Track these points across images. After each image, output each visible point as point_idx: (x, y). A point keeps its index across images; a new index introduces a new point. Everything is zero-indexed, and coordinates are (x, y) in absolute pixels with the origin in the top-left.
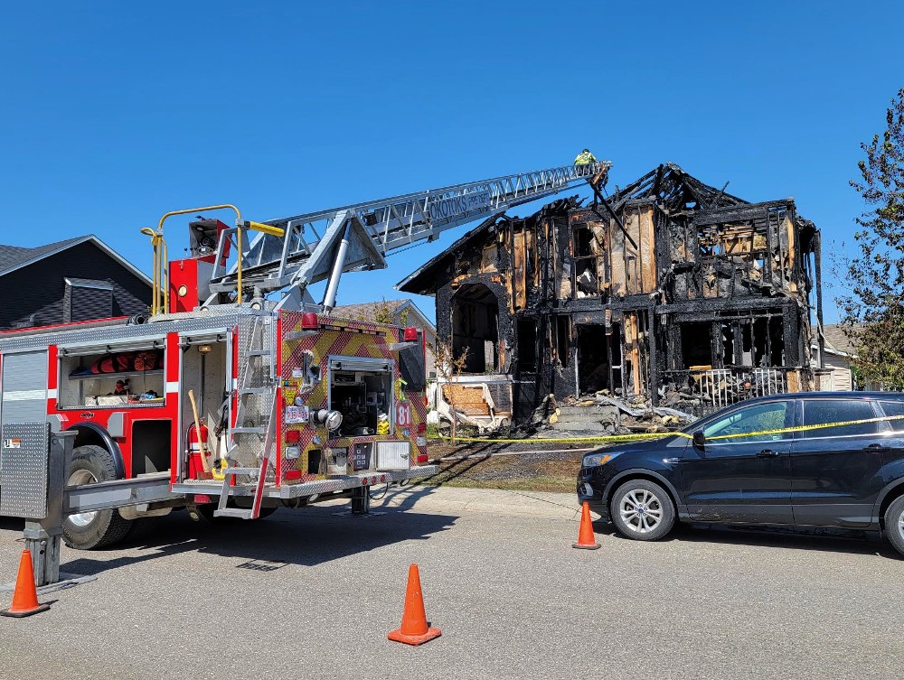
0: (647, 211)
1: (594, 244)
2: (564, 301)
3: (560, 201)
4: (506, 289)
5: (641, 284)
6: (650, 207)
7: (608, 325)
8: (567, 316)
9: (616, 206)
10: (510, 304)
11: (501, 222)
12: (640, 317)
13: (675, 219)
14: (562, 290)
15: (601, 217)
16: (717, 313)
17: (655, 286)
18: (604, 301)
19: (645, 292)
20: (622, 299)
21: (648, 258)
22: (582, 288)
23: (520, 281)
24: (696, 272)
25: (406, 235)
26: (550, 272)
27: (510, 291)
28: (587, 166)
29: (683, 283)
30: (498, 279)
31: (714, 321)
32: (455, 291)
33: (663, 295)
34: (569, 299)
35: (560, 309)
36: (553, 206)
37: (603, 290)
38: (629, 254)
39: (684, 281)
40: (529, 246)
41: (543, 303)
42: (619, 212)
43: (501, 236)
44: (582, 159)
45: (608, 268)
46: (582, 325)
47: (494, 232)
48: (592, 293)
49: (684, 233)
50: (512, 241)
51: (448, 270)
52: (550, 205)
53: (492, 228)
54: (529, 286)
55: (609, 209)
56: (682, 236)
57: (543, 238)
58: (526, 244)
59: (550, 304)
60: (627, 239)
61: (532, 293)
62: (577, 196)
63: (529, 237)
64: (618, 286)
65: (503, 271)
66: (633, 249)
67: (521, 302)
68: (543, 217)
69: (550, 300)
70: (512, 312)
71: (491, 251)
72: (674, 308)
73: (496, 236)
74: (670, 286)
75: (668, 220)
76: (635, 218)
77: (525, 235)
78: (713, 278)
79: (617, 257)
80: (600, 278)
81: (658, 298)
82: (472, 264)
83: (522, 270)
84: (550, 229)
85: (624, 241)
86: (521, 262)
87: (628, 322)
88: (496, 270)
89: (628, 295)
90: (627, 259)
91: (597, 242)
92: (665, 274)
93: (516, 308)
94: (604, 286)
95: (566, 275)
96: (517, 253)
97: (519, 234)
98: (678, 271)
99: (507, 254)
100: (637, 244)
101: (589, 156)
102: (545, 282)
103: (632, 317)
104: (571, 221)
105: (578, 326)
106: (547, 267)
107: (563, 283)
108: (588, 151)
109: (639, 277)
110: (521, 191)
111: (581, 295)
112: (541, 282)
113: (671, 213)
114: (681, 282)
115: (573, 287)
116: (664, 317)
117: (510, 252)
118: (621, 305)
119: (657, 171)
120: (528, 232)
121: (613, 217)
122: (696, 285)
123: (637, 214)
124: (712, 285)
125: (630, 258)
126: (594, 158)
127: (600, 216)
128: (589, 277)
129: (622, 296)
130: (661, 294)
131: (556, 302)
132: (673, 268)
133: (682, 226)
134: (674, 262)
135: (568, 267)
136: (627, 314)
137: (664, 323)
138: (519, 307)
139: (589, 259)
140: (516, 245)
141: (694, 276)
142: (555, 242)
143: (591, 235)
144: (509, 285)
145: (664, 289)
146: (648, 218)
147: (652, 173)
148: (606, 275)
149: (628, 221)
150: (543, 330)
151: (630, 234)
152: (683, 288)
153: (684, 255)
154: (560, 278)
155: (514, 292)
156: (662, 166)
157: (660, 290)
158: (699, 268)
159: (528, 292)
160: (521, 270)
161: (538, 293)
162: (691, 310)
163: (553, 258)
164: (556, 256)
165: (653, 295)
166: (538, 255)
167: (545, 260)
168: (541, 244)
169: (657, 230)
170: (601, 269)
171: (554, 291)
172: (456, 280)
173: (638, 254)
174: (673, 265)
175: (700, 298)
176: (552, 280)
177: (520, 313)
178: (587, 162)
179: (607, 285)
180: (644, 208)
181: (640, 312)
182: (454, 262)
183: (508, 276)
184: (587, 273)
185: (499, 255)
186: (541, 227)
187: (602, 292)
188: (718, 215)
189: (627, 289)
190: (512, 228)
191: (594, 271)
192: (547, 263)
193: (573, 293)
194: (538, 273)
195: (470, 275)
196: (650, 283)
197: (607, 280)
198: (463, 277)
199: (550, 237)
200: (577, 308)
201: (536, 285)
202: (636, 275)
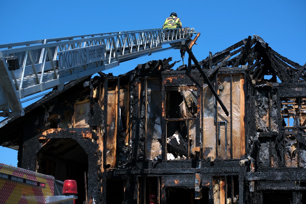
0: (238, 80)
1: (184, 107)
2: (155, 163)
3: (155, 62)
4: (97, 146)
5: (231, 151)
6: (241, 76)
7: (197, 189)
8: (157, 177)
9: (210, 72)
10: (100, 162)
11: (96, 77)
12: (229, 182)
13: (260, 90)
14: (153, 151)
15: (195, 82)
16: (298, 183)
17: (244, 152)
18: (195, 165)
19: (234, 158)
20: (212, 164)
21: (238, 125)
22: (172, 149)
23: (111, 139)
24: (279, 141)
25: (38, 83)
26: (141, 131)
27: (101, 148)
28: (176, 31)
29: (267, 152)
30: (89, 136)
31: (294, 190)
32: (42, 145)
33: (252, 163)
34: (160, 161)
35: (149, 170)
36: (147, 67)
37: (194, 153)
38: (220, 119)
39: (268, 149)
40: (122, 104)
41: (133, 163)
42: (213, 77)
43: (95, 92)
44: (170, 24)
45: (200, 131)
46: (171, 187)
47: (89, 87)
48: (181, 156)
49: (268, 103)
50: (106, 97)
51: (37, 123)
52: (144, 65)
53: (87, 83)
54: (121, 143)
55: (203, 74)
56: (266, 106)
57: (136, 97)
58: (119, 101)
59: (140, 165)
60: (219, 105)
61: (123, 152)
62: (170, 59)
63: (122, 95)
64: (208, 150)
65: (95, 128)
66: (223, 114)
67: (111, 161)
68: (137, 76)
69: (140, 160)
70: (102, 170)
71: (84, 106)
72: (262, 175)
73: (90, 92)
74: (255, 154)
75: (255, 89)
76: (227, 85)
77: (119, 92)
78: (294, 149)
79: (208, 122)
80: (191, 141)
81: (248, 164)
82: (63, 118)
83: (114, 127)
84: (143, 89)
85: (216, 107)
86: (114, 119)
87: (216, 187)
88: (88, 126)
89: (218, 160)
90: (217, 124)
91: (187, 105)
92: (252, 142)
93: (106, 166)
94: (194, 149)
95: (156, 136)
96: (109, 109)
97: (113, 92)
98: (263, 139)
99: (100, 111)
100: (229, 110)
101: (177, 21)
102: (136, 141)
103: (221, 182)
104: (165, 82)
105: (167, 189)
106: (138, 127)
107: (153, 144)
108: (175, 15)
109: (229, 142)
110: (127, 49)
111: (170, 157)
112: (131, 142)
113: (257, 83)
114: (265, 151)
115: (163, 149)
116: (252, 184)
117: (103, 108)
118: (212, 170)
119: (245, 42)
120: (121, 91)
121: (206, 81)
122: (279, 154)
123: (228, 81)
124: (294, 154)
125: (222, 124)
126: (181, 24)
127: (193, 80)
128: (178, 140)
129: (212, 160)
130: (250, 161)
131: (146, 163)
132: (258, 136)
133: (267, 96)
134: (259, 131)
135: (158, 128)
136: (216, 179)
137: (252, 190)
138: (109, 166)
139: (179, 122)
140: (109, 102)
141: (277, 146)
142: (147, 103)
143: (181, 98)
144: (101, 142)
145: (252, 156)
146: (239, 86)
147: (240, 43)
148: (197, 139)
149: (221, 87)
150: (132, 190)
151: (222, 99)
152: (267, 157)
153: (267, 124)
154: (151, 139)
155: (105, 149)
156: (250, 37)
157: (249, 157)
158: (282, 138)
159: (119, 150)
160: (112, 128)
161: (128, 152)
162: (279, 178)
163: (144, 117)
164: (147, 116)
165: (243, 161)
166: (130, 114)
167: (137, 120)
168: (133, 103)
169: (247, 98)
170: (192, 132)
171: (144, 151)
172: (45, 133)
173: (229, 121)
174: (258, 133)
175: (282, 167)
176: (143, 140)
177: (110, 171)
178: (175, 27)
179: (198, 149)
180: (236, 77)
181: (229, 178)
182: (44, 114)
183: (100, 133)
184: (176, 136)
185: (92, 112)
186: (134, 86)
187: (192, 155)
188: (301, 89)
189: (217, 154)
190: (106, 84)
191: (184, 134)
192: (138, 123)
193: (164, 155)
194: (129, 132)
195: (59, 129)
196: (239, 150)
197: (198, 144)
198: (52, 131)
199: (143, 97)
200: (168, 170)
201: (127, 144)
202: (226, 140)
